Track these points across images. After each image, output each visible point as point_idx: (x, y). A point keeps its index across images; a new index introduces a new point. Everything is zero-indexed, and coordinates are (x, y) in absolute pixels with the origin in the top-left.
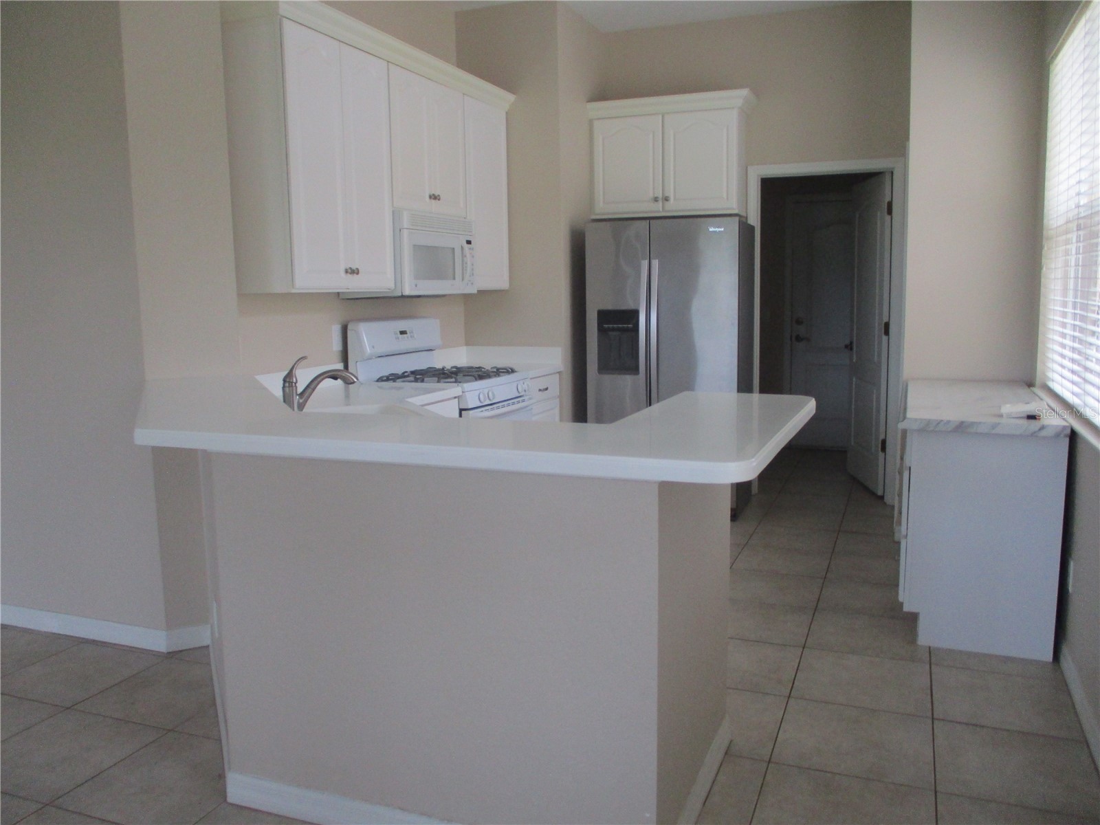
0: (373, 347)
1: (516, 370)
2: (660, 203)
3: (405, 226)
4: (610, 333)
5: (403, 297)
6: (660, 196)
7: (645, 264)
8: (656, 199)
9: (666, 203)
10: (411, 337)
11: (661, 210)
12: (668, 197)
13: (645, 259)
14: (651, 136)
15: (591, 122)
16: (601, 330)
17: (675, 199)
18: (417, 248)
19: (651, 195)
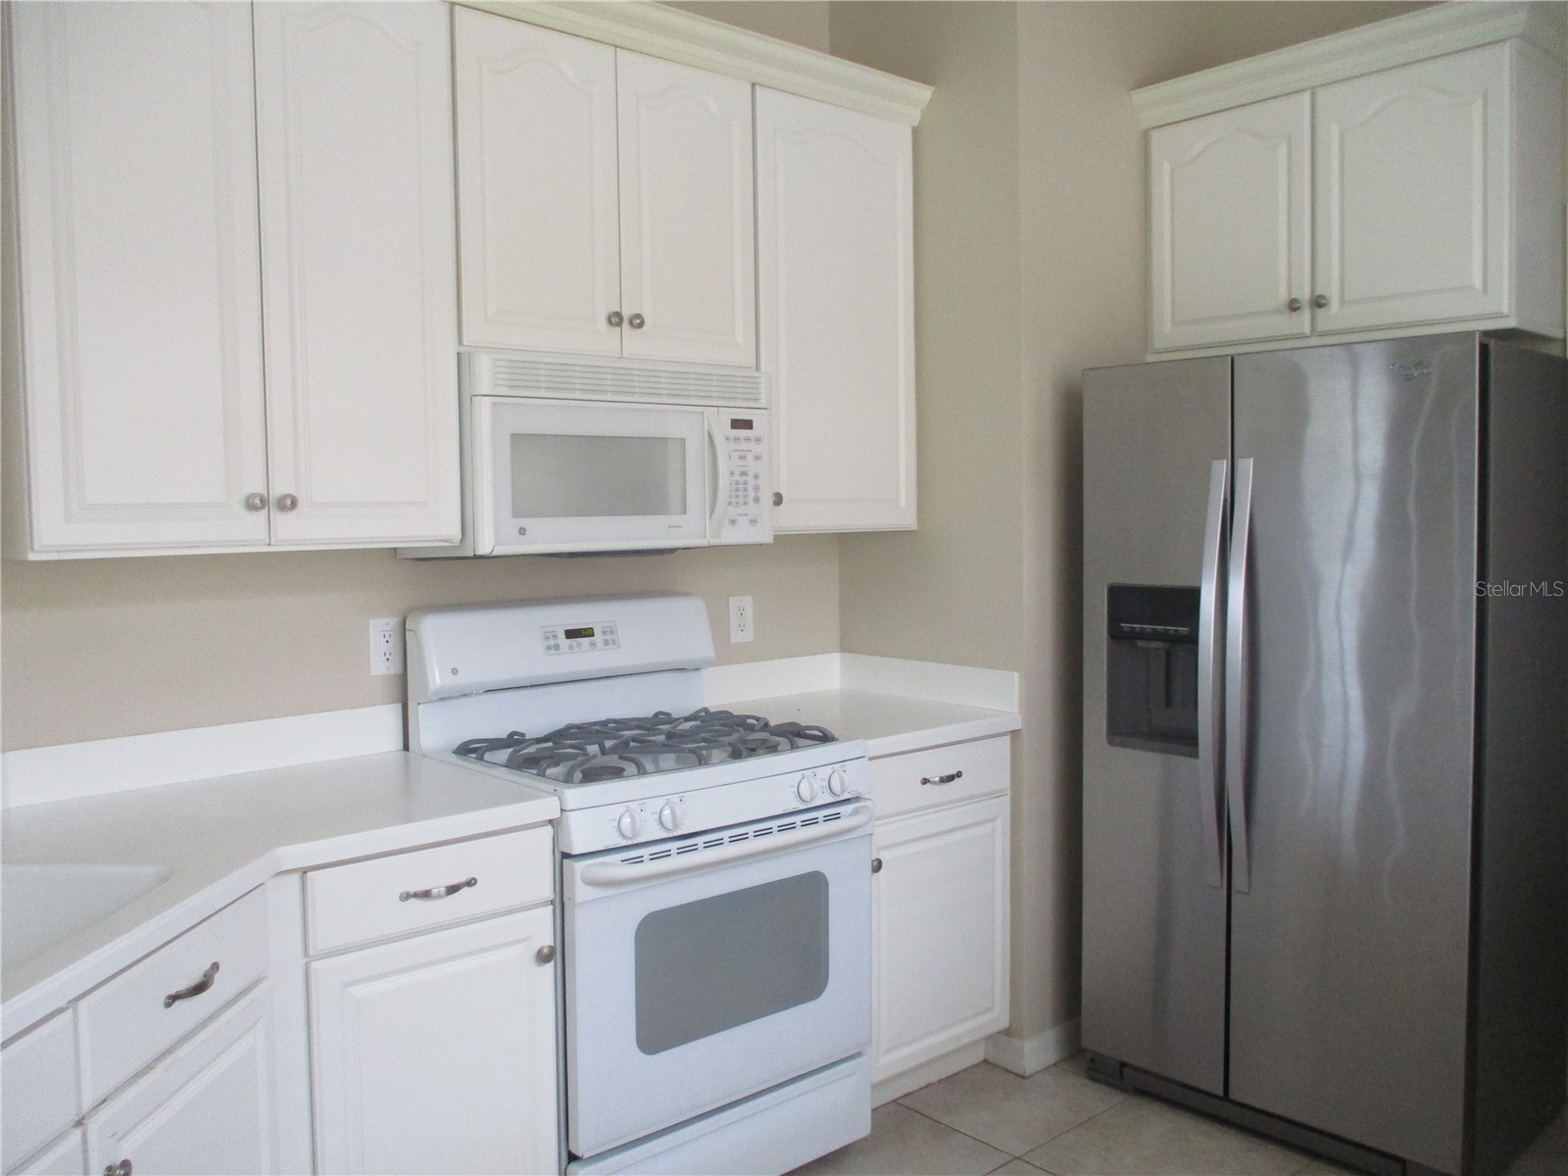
0: (455, 671)
1: (836, 735)
2: (1306, 315)
3: (486, 389)
4: (1140, 643)
5: (476, 557)
6: (1304, 294)
7: (1222, 468)
8: (1293, 306)
9: (1320, 312)
10: (606, 643)
11: (1307, 330)
12: (1321, 297)
13: (1222, 458)
14: (1283, 148)
15: (1146, 135)
16: (1116, 635)
17: (1343, 301)
18: (521, 442)
19: (1283, 296)
